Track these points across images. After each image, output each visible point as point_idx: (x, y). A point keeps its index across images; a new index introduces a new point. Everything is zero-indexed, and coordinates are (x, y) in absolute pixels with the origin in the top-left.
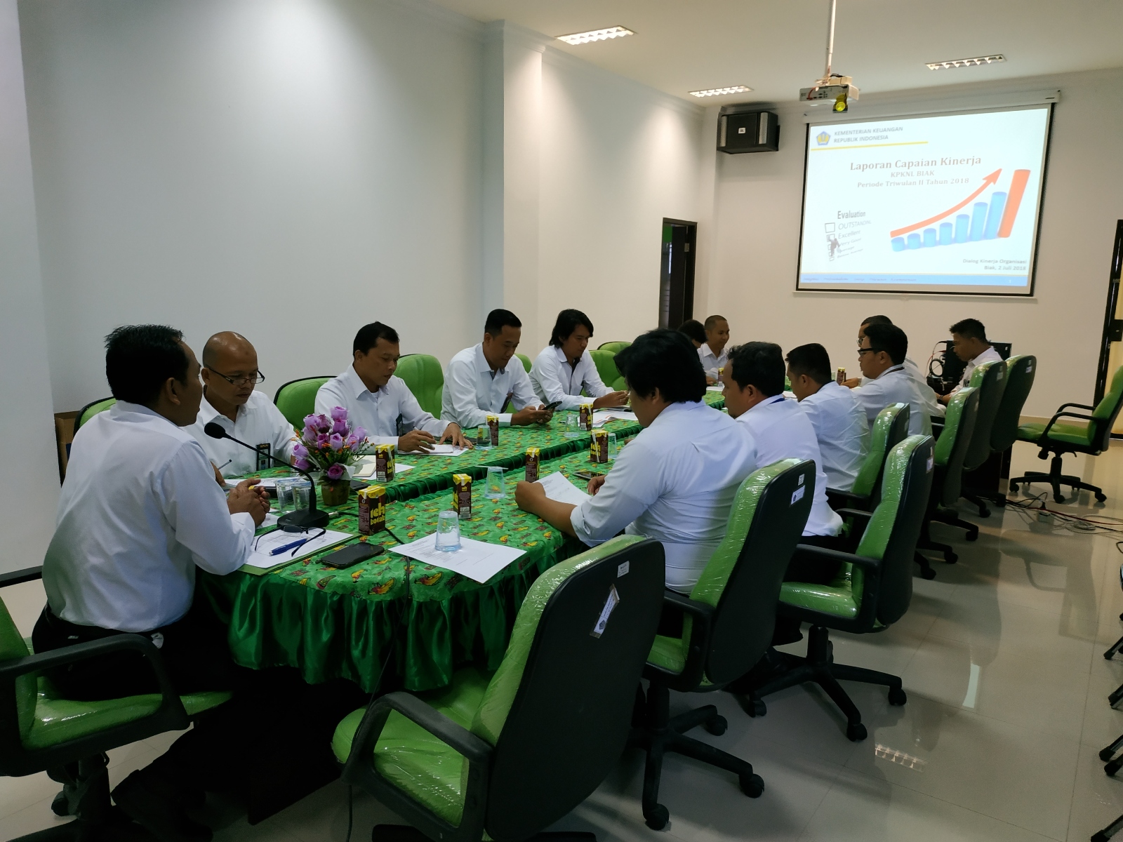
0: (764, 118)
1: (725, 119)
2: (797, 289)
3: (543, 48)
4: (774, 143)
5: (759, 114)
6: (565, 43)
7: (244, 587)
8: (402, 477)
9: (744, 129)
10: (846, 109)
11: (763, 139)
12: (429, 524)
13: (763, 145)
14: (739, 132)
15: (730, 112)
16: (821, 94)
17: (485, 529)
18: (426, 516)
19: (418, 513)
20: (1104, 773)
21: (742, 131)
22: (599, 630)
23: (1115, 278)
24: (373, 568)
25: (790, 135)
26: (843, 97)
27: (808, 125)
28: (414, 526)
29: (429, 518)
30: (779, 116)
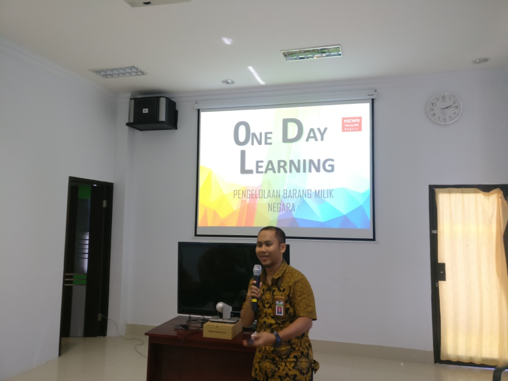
0: (163, 102)
1: (133, 101)
2: (196, 235)
4: (173, 122)
5: (158, 98)
9: (147, 110)
11: (163, 117)
13: (163, 122)
14: (144, 112)
23: (433, 230)
25: (185, 118)
27: (199, 110)
30: (177, 103)
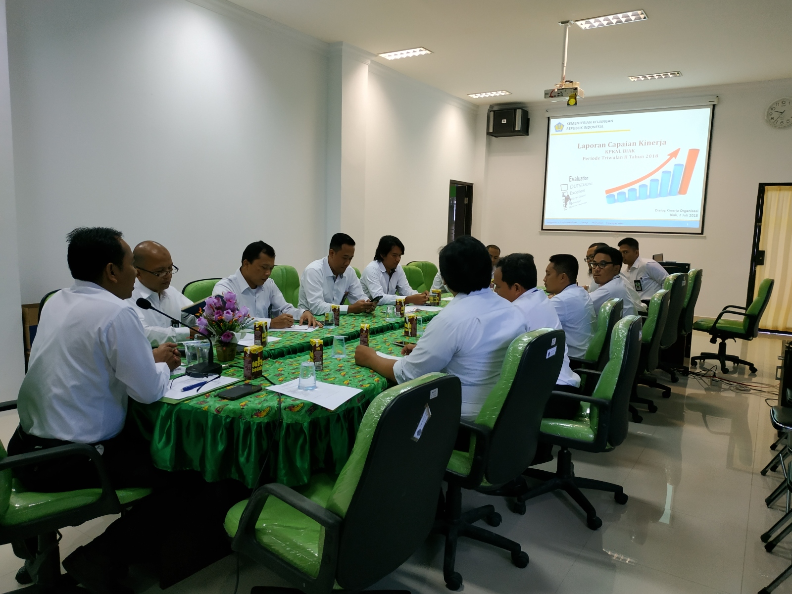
0: (519, 113)
1: (492, 113)
2: (542, 229)
3: (369, 62)
4: (525, 130)
5: (515, 110)
6: (384, 59)
7: (163, 413)
8: (273, 344)
9: (505, 120)
10: (576, 104)
11: (518, 127)
12: (293, 373)
13: (518, 131)
14: (502, 123)
15: (495, 108)
16: (559, 94)
17: (333, 376)
18: (291, 368)
19: (285, 367)
20: (764, 550)
21: (504, 121)
22: (417, 436)
23: (758, 222)
24: (255, 400)
25: (536, 125)
26: (574, 96)
27: (549, 118)
28: (282, 375)
29: (293, 369)
30: (529, 112)
